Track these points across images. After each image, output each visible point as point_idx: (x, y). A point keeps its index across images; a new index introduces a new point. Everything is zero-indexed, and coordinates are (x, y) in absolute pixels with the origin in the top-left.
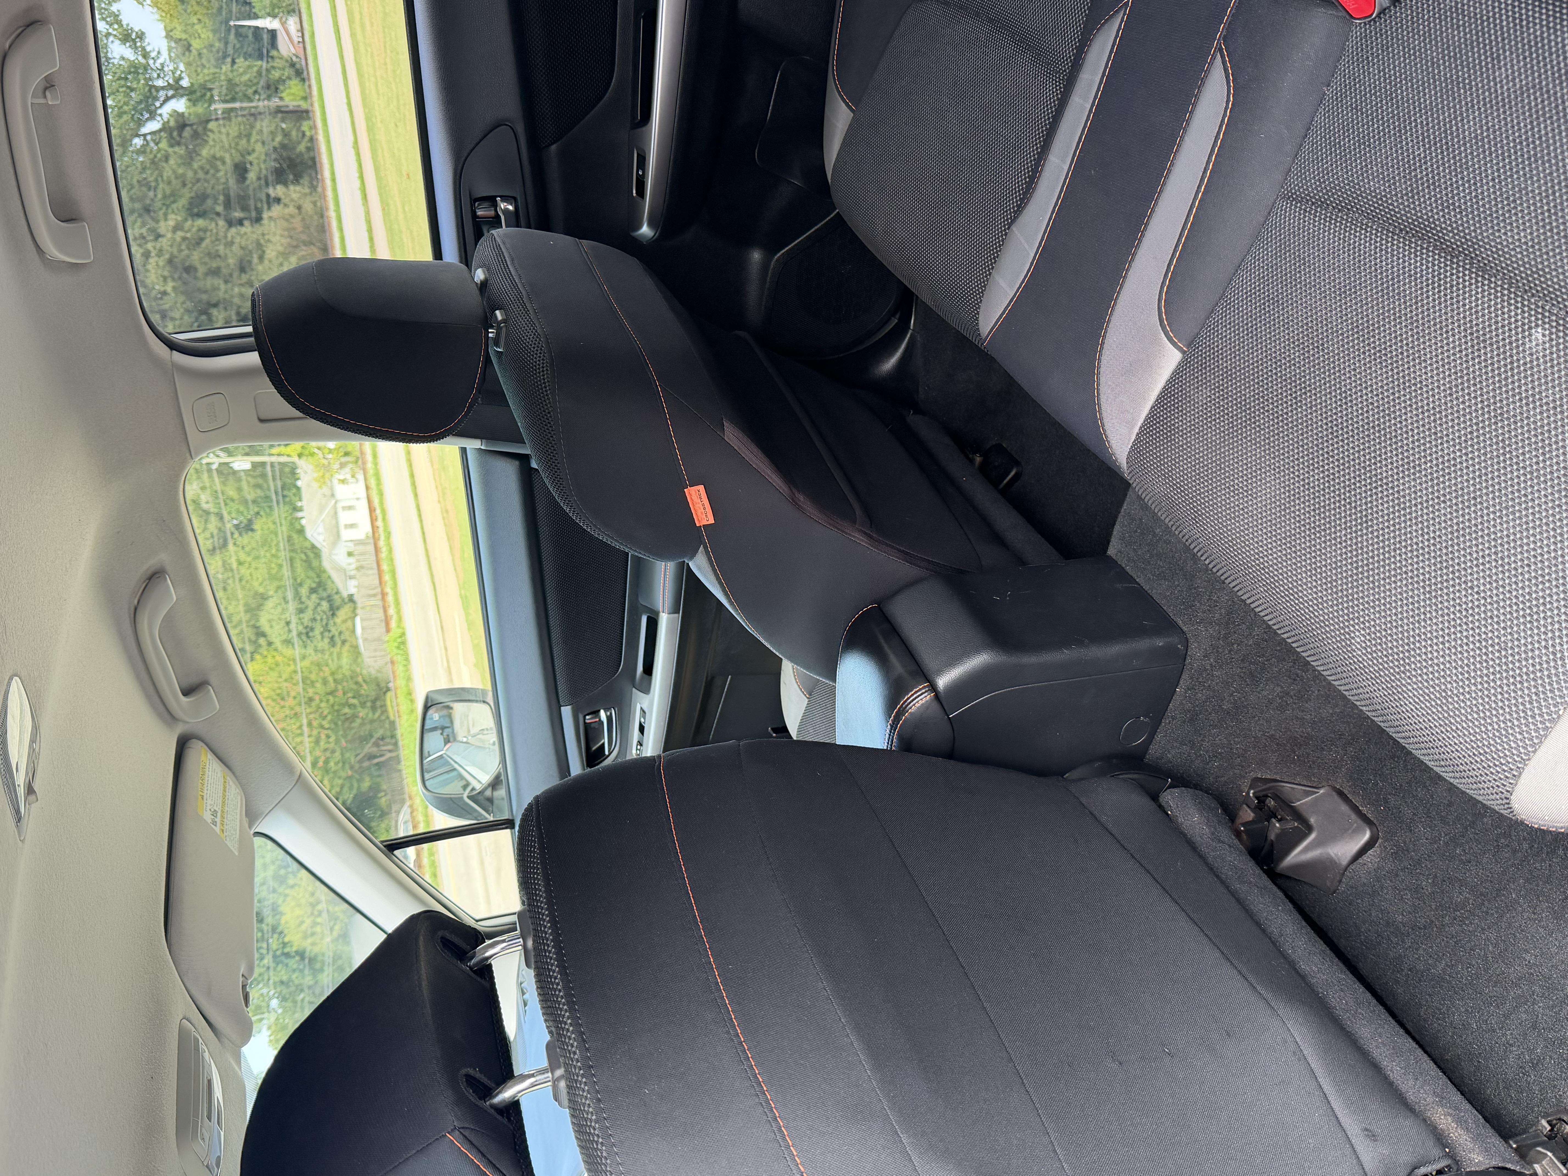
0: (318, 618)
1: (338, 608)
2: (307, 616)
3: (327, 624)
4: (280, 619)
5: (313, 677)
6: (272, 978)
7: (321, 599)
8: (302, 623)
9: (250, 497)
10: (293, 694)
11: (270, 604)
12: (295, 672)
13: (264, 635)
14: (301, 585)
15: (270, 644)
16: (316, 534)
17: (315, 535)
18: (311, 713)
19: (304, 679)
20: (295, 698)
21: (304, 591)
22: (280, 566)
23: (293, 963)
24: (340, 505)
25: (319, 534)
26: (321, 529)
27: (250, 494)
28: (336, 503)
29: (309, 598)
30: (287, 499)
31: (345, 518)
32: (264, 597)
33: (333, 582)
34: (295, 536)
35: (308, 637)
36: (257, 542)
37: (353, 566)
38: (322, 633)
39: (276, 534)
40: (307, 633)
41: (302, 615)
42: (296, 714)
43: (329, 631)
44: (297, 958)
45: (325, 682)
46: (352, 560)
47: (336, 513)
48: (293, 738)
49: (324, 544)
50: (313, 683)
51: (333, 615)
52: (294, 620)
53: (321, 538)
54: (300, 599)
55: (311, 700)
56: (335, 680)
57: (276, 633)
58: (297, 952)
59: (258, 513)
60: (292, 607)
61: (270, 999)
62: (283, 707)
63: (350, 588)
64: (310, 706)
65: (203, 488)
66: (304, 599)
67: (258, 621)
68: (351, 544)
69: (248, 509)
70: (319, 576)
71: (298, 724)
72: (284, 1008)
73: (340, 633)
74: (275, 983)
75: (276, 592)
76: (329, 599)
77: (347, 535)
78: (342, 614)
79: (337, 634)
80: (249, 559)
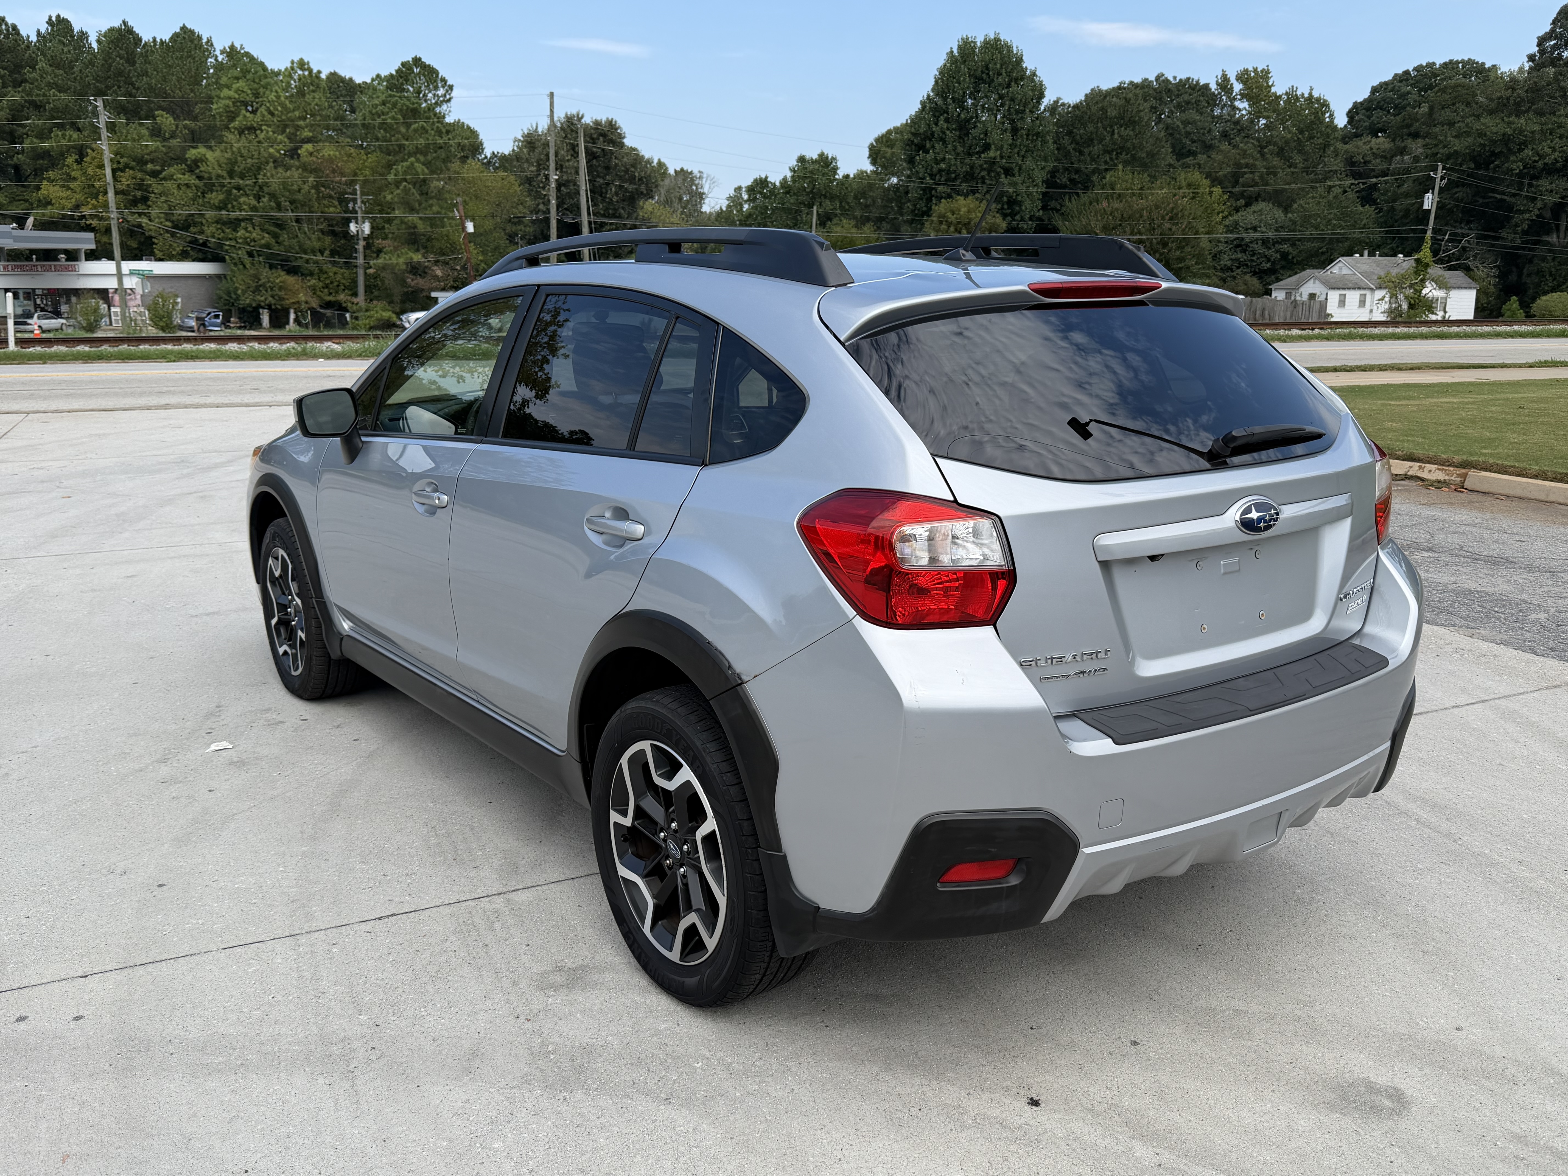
0: (1255, 258)
1: (1260, 278)
2: (1258, 248)
3: (1247, 265)
4: (1260, 221)
5: (1188, 249)
6: (912, 185)
7: (1274, 263)
8: (1251, 242)
9: (1397, 205)
10: (1174, 228)
11: (1279, 214)
12: (1197, 233)
13: (1248, 205)
14: (1293, 245)
15: (1237, 210)
16: (1342, 267)
17: (1340, 265)
18: (1151, 243)
19: (1187, 241)
20: (1170, 229)
21: (1285, 247)
22: (1316, 228)
23: (922, 204)
24: (1368, 293)
25: (1340, 268)
26: (1345, 271)
27: (1401, 205)
28: (1372, 289)
29: (1277, 252)
30: (1389, 241)
31: (1353, 297)
32: (1286, 209)
33: (1290, 276)
34: (1346, 244)
35: (1237, 246)
36: (1347, 207)
37: (1298, 298)
38: (1237, 260)
39: (1354, 226)
40: (1240, 246)
41: (1260, 242)
42: (1154, 229)
43: (1238, 268)
44: (925, 209)
45: (1181, 259)
46: (1305, 297)
47: (1359, 288)
48: (1130, 224)
49: (1329, 272)
50: (1180, 248)
51: (1255, 273)
52: (1257, 235)
53: (1335, 270)
54: (1278, 242)
55: (1165, 245)
56: (1181, 268)
57: (1248, 216)
58: (930, 209)
59: (1381, 210)
60: (1271, 234)
61: (898, 177)
62: (1163, 218)
63: (1279, 295)
64: (1158, 243)
65: (1416, 159)
66: (1278, 246)
67: (1264, 200)
68: (1322, 298)
69: (1387, 202)
70: (1299, 263)
71: (1143, 230)
72: (888, 189)
73: (1235, 278)
74: (908, 186)
75: (1290, 220)
76: (1272, 271)
77: (1334, 297)
78: (1254, 282)
79: (1234, 274)
80: (1331, 197)
